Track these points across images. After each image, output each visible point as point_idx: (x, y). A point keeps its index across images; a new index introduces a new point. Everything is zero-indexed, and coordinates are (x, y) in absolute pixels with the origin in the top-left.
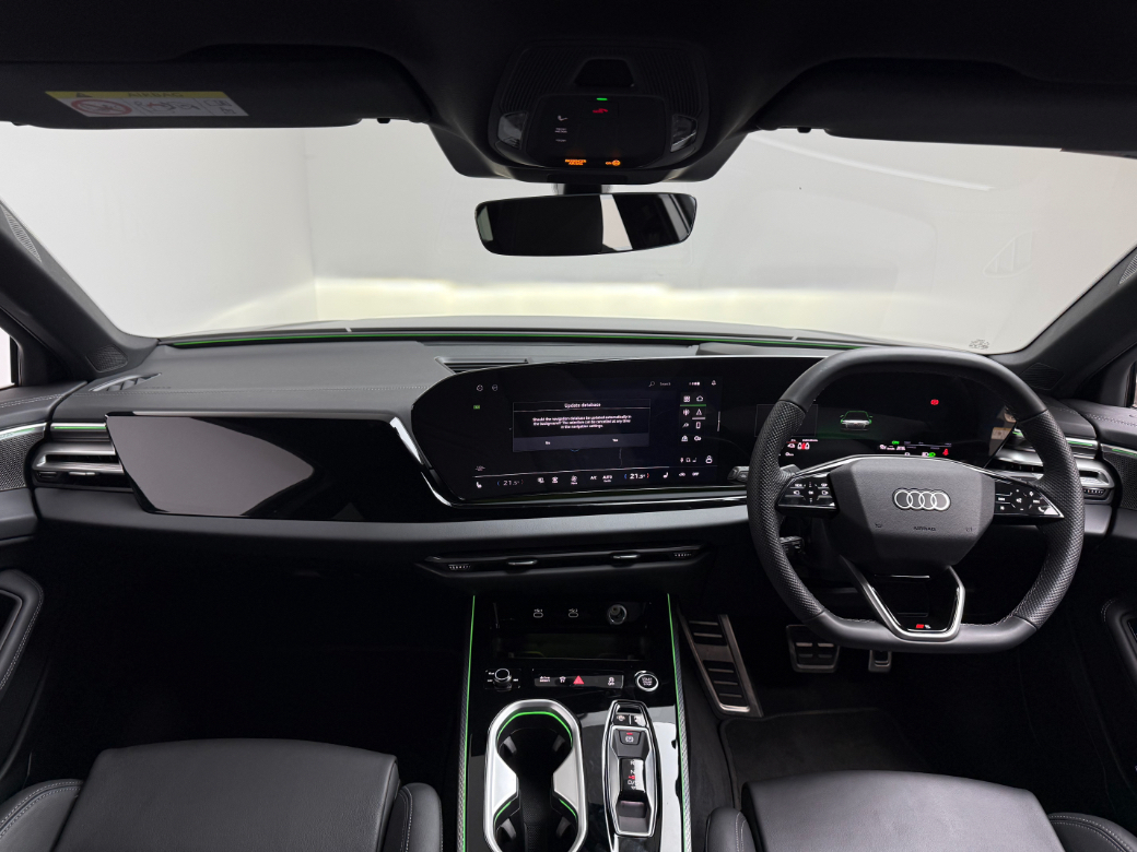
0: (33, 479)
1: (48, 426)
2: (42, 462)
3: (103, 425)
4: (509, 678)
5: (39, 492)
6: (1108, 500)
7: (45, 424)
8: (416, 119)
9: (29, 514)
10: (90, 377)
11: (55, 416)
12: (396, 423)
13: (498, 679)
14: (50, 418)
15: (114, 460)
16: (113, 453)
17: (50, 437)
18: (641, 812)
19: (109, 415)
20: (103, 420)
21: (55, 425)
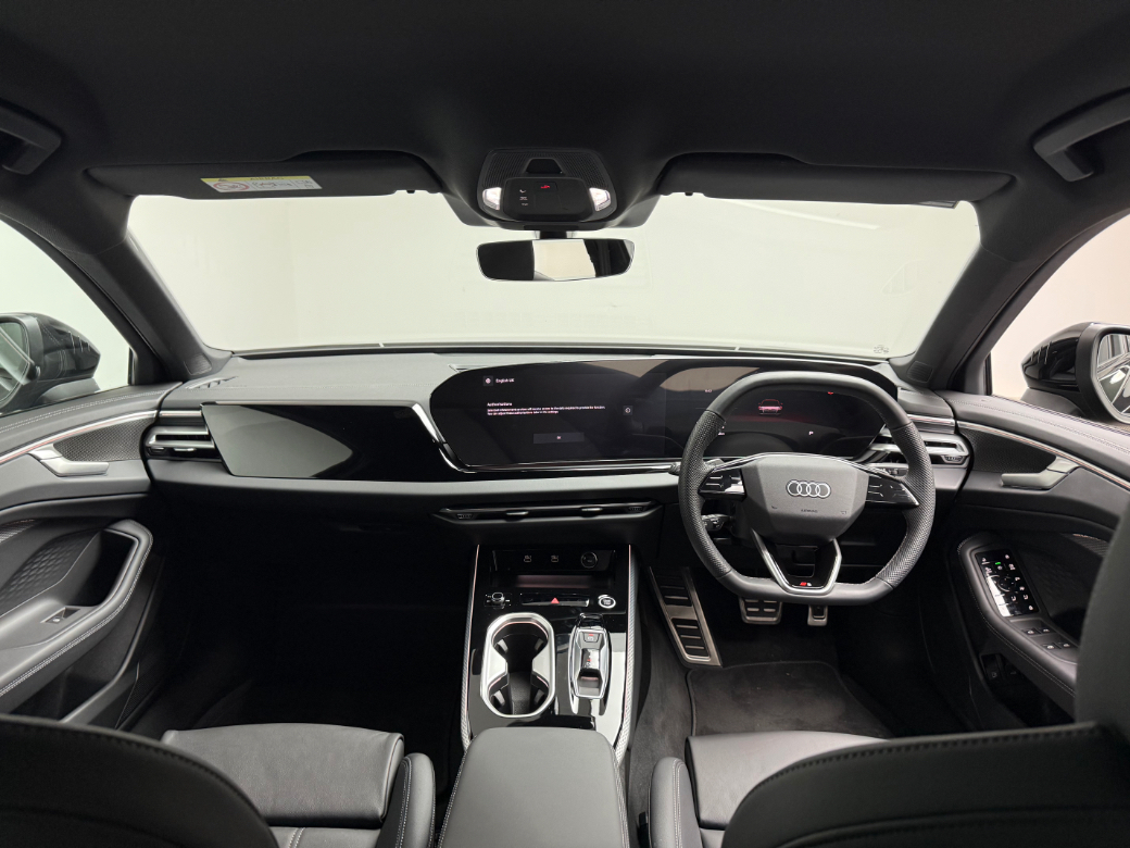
0: (146, 454)
1: (158, 414)
2: (152, 441)
3: (198, 413)
4: (502, 599)
5: (152, 463)
6: (965, 465)
7: (155, 412)
8: (432, 191)
9: (145, 476)
10: (185, 380)
11: (163, 406)
12: (417, 409)
13: (494, 600)
14: (160, 407)
15: (208, 438)
16: (206, 433)
17: (158, 422)
18: (596, 684)
19: (204, 404)
20: (199, 409)
21: (164, 413)
